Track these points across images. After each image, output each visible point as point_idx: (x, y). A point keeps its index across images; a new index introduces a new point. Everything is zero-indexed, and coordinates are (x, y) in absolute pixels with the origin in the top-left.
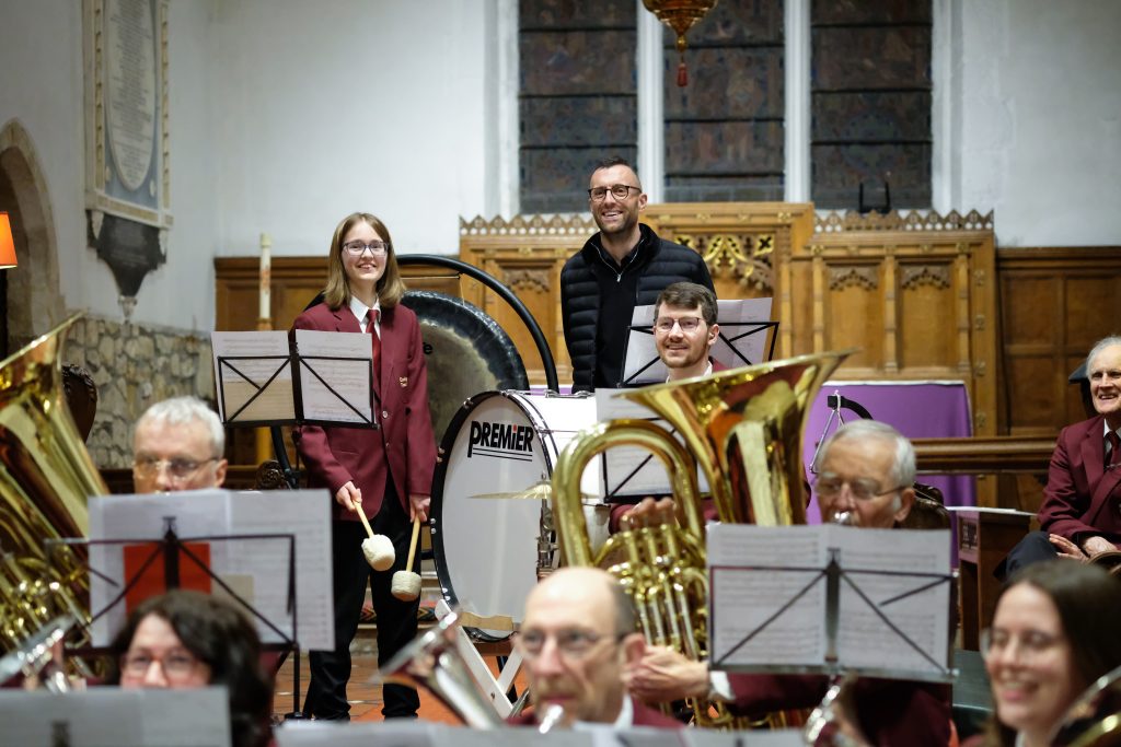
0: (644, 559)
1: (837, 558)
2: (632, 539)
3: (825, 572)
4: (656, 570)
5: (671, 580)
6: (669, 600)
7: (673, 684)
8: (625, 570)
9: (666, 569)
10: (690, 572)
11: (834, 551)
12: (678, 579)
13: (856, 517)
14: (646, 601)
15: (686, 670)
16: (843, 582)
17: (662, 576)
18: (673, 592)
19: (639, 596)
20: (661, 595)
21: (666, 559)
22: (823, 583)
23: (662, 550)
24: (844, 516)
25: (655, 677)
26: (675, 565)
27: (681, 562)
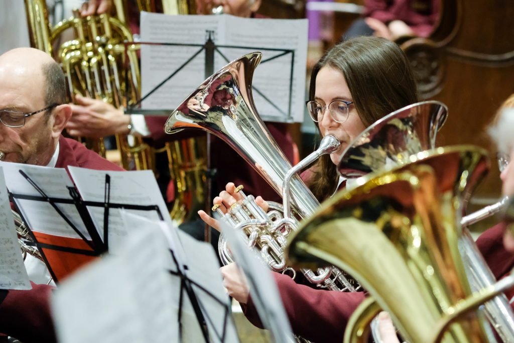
0: (88, 38)
1: (212, 38)
2: (80, 23)
3: (204, 47)
4: (96, 46)
5: (107, 53)
6: (105, 68)
7: (106, 125)
8: (75, 45)
9: (104, 45)
10: (119, 48)
11: (210, 33)
12: (111, 52)
13: (227, 8)
14: (89, 67)
15: (114, 115)
16: (216, 54)
17: (100, 50)
18: (108, 61)
19: (84, 63)
20: (100, 64)
21: (103, 39)
22: (203, 55)
23: (101, 32)
24: (220, 9)
25: (94, 120)
26: (109, 42)
27: (114, 41)
